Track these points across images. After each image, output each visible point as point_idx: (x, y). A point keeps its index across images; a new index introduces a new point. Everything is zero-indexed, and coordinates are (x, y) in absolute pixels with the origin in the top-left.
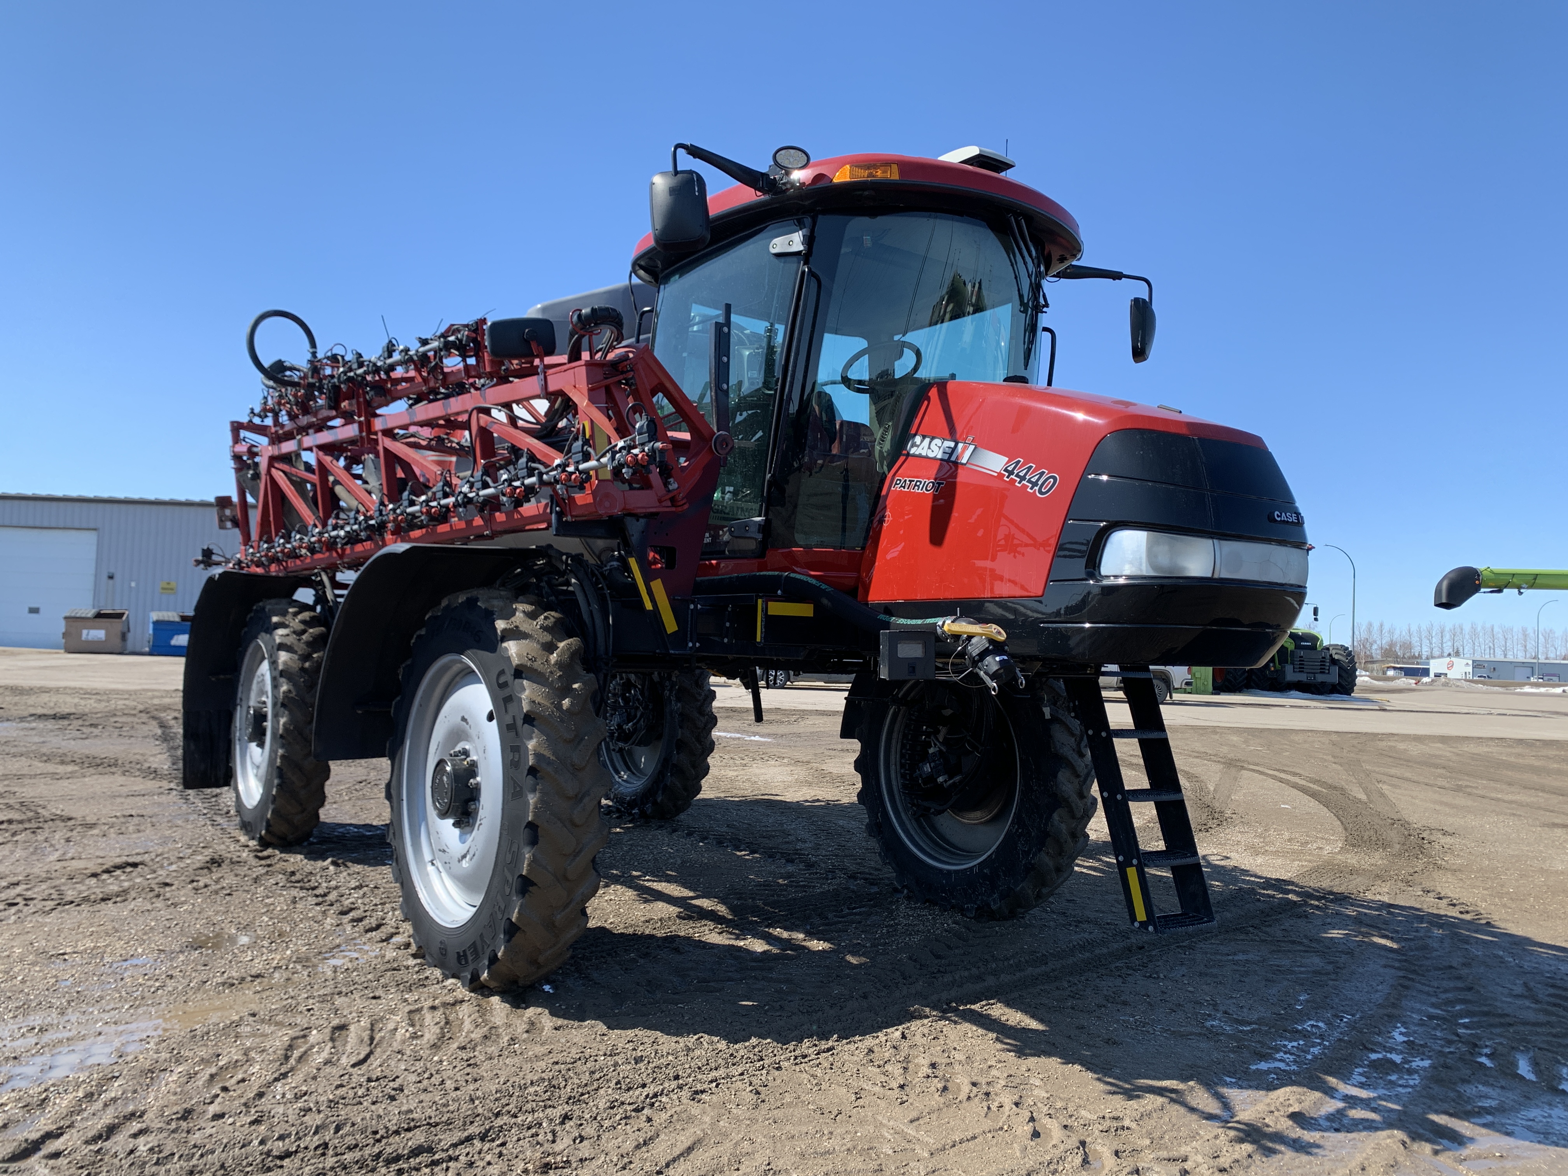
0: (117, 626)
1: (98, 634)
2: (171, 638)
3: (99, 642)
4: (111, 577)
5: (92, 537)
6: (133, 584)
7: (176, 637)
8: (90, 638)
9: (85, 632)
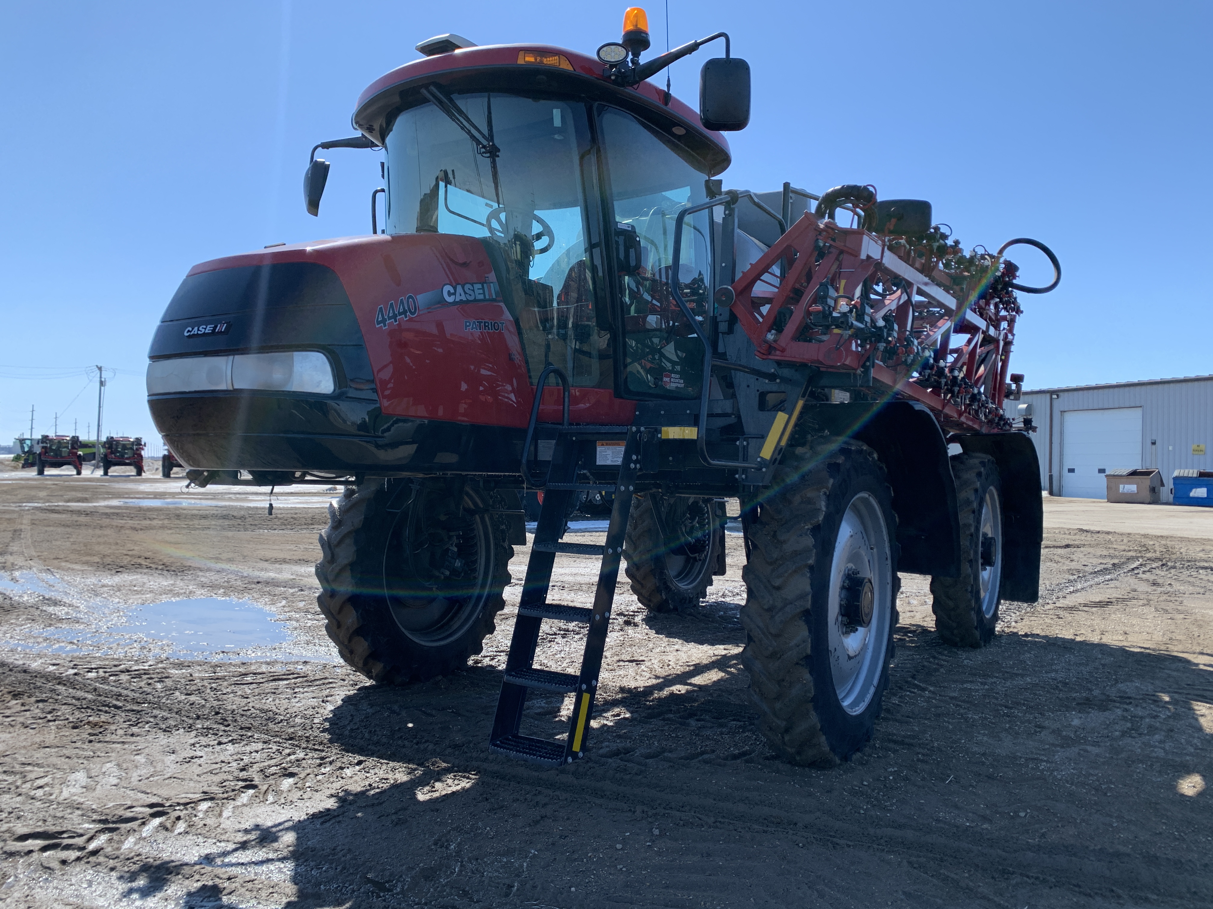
0: (1146, 481)
1: (1131, 488)
2: (1191, 491)
3: (1132, 494)
4: (1154, 443)
5: (1139, 412)
6: (1171, 448)
7: (1194, 490)
8: (1125, 491)
9: (1121, 486)
